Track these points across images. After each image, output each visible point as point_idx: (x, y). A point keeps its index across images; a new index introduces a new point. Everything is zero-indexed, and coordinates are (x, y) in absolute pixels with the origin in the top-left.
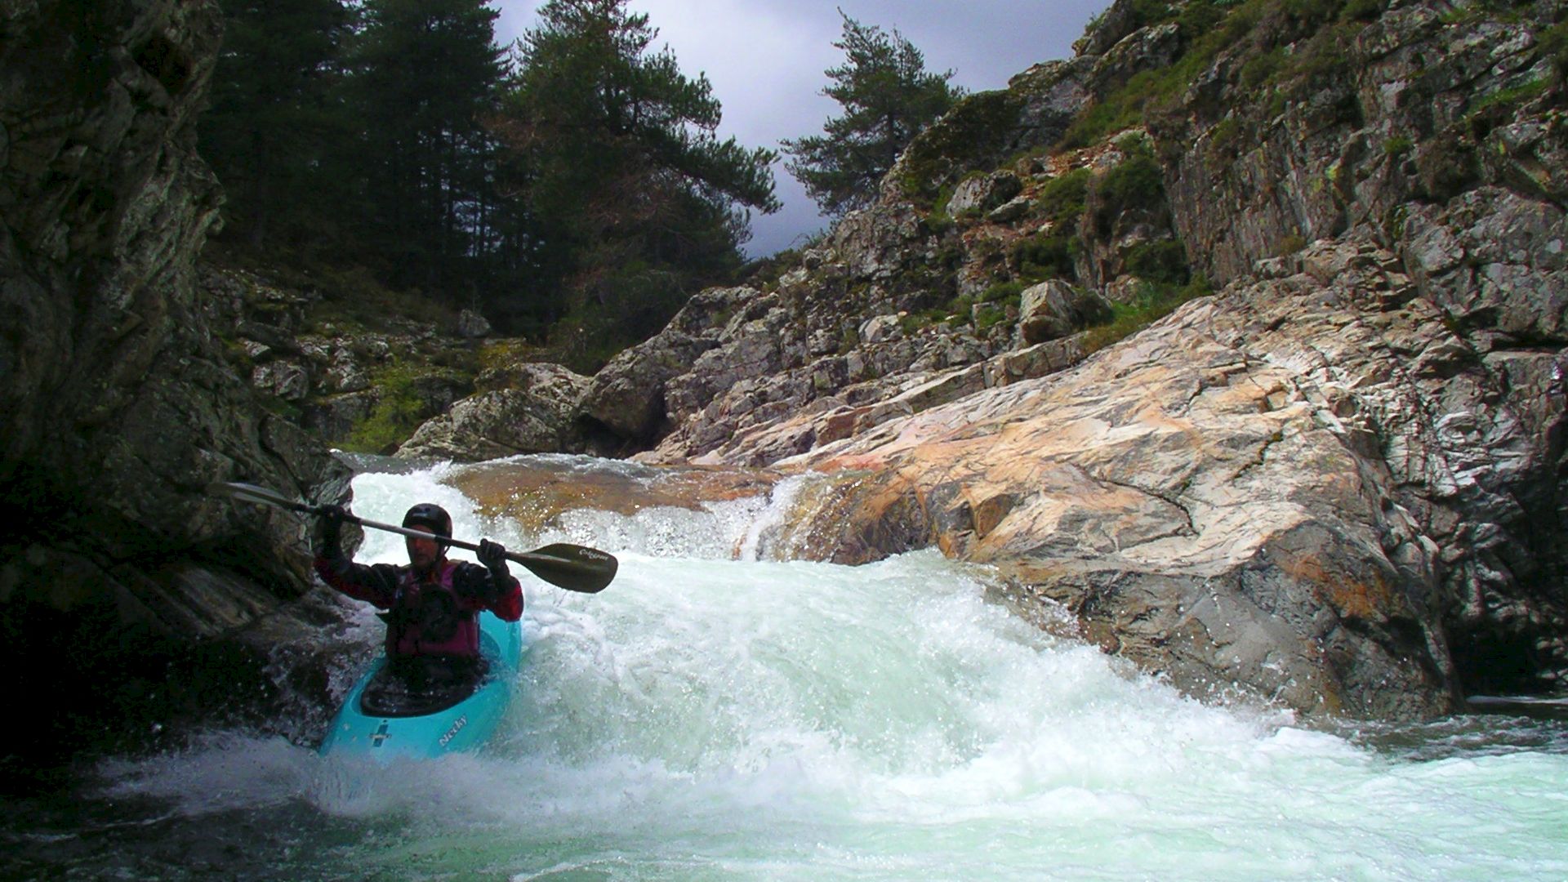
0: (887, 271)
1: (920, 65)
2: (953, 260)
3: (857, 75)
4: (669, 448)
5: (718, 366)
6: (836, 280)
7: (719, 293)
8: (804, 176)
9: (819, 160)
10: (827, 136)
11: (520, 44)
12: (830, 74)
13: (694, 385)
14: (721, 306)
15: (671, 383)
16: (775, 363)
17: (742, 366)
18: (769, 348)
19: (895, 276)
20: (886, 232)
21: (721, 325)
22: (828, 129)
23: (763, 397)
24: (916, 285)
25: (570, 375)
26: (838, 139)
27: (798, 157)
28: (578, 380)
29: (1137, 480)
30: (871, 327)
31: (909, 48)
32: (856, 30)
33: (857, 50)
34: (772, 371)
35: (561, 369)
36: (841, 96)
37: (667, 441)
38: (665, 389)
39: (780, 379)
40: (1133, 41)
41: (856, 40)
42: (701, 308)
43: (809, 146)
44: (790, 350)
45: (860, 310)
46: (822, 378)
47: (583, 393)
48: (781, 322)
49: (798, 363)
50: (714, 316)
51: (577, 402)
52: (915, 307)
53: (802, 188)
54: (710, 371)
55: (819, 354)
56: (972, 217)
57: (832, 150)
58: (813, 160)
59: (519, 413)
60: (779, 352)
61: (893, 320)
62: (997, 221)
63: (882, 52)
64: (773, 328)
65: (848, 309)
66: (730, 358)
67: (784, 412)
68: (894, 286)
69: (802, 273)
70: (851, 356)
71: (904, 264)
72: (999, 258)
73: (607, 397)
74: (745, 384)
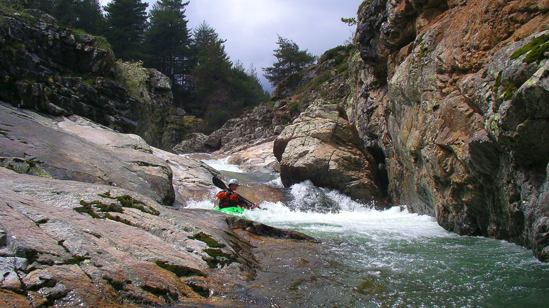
0: (261, 119)
1: (298, 48)
2: (272, 117)
3: (282, 51)
4: (221, 150)
5: (230, 135)
6: (252, 120)
7: (233, 120)
8: (267, 77)
9: (272, 73)
10: (274, 67)
11: (194, 31)
12: (274, 51)
13: (226, 139)
14: (233, 122)
15: (222, 138)
16: (241, 135)
17: (235, 135)
18: (240, 132)
19: (262, 120)
20: (261, 111)
21: (233, 126)
22: (274, 65)
23: (238, 141)
24: (265, 122)
25: (204, 135)
26: (276, 68)
27: (266, 72)
28: (205, 136)
29: (261, 157)
30: (257, 129)
31: (295, 44)
32: (282, 39)
33: (282, 45)
34: (240, 137)
35: (202, 134)
36: (278, 56)
37: (221, 149)
38: (221, 139)
39: (241, 138)
40: (325, 63)
41: (281, 41)
42: (230, 123)
43: (269, 69)
44: (243, 133)
45: (255, 126)
46: (247, 139)
47: (206, 140)
48: (243, 127)
49: (245, 135)
50: (232, 124)
51: (205, 141)
52: (265, 126)
53: (267, 80)
54: (229, 136)
55: (248, 134)
56: (277, 109)
57: (275, 70)
58: (270, 73)
59: (194, 143)
60: (242, 133)
61: (260, 128)
62: (280, 110)
63: (289, 45)
64: (241, 129)
65: (254, 126)
66: (233, 134)
67: (239, 144)
68: (261, 121)
69: (247, 118)
70: (252, 135)
71: (264, 118)
72: (279, 117)
73: (210, 140)
74: (235, 139)
